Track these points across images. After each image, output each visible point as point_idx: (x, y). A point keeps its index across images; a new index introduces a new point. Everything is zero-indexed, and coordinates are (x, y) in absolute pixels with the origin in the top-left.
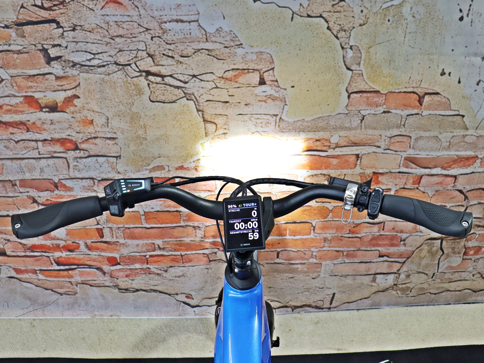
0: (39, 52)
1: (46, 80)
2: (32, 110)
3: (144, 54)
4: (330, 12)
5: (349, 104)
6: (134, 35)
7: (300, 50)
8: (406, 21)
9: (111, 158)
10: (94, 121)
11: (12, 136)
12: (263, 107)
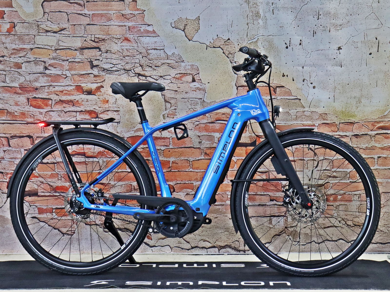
0: (88, 62)
1: (89, 77)
2: (78, 93)
3: (138, 65)
4: (224, 45)
5: (238, 93)
6: (134, 56)
7: (211, 64)
9: (115, 123)
10: (109, 101)
11: (64, 109)
12: (195, 94)
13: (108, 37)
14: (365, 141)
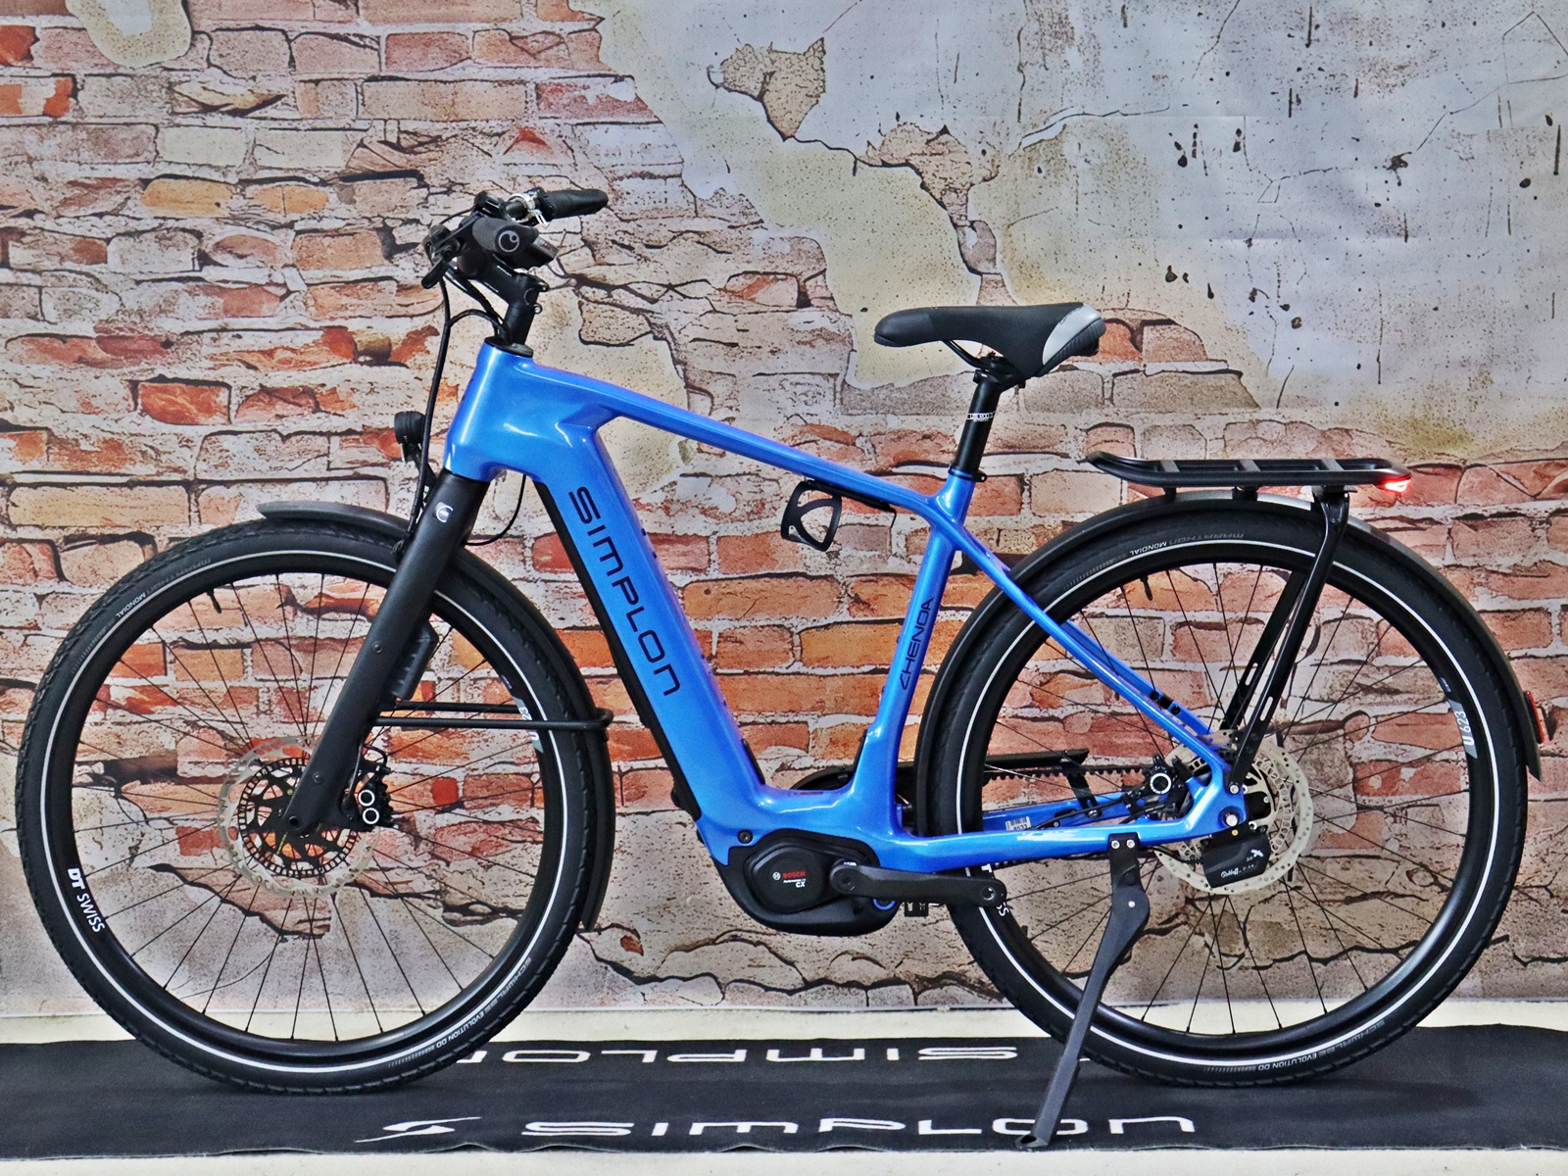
0: (374, 233)
1: (379, 291)
2: (336, 360)
3: (577, 240)
4: (923, 154)
7: (873, 231)
8: (1073, 171)
10: (460, 388)
11: (279, 422)
12: (808, 356)
13: (454, 128)
14: (1510, 540)
